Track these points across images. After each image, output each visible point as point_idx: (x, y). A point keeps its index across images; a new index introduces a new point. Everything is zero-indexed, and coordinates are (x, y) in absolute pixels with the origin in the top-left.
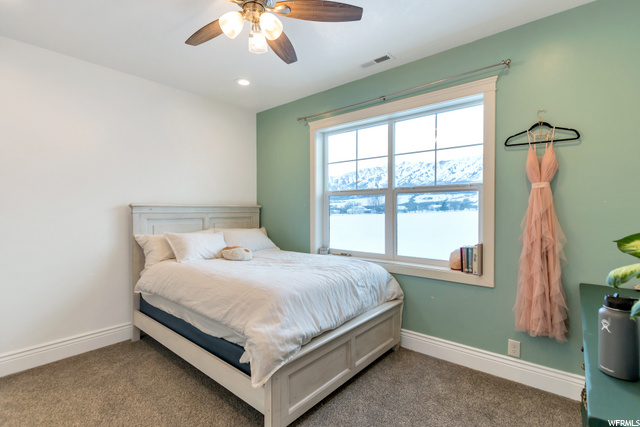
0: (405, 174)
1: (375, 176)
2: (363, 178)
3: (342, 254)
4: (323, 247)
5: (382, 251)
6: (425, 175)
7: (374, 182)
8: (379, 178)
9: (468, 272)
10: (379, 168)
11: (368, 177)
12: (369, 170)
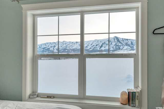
0: (64, 45)
1: (53, 45)
2: (48, 46)
3: (48, 97)
4: (33, 92)
5: (77, 93)
6: (71, 46)
7: (53, 48)
8: (55, 46)
9: (133, 106)
10: (55, 43)
11: (50, 46)
12: (51, 43)
